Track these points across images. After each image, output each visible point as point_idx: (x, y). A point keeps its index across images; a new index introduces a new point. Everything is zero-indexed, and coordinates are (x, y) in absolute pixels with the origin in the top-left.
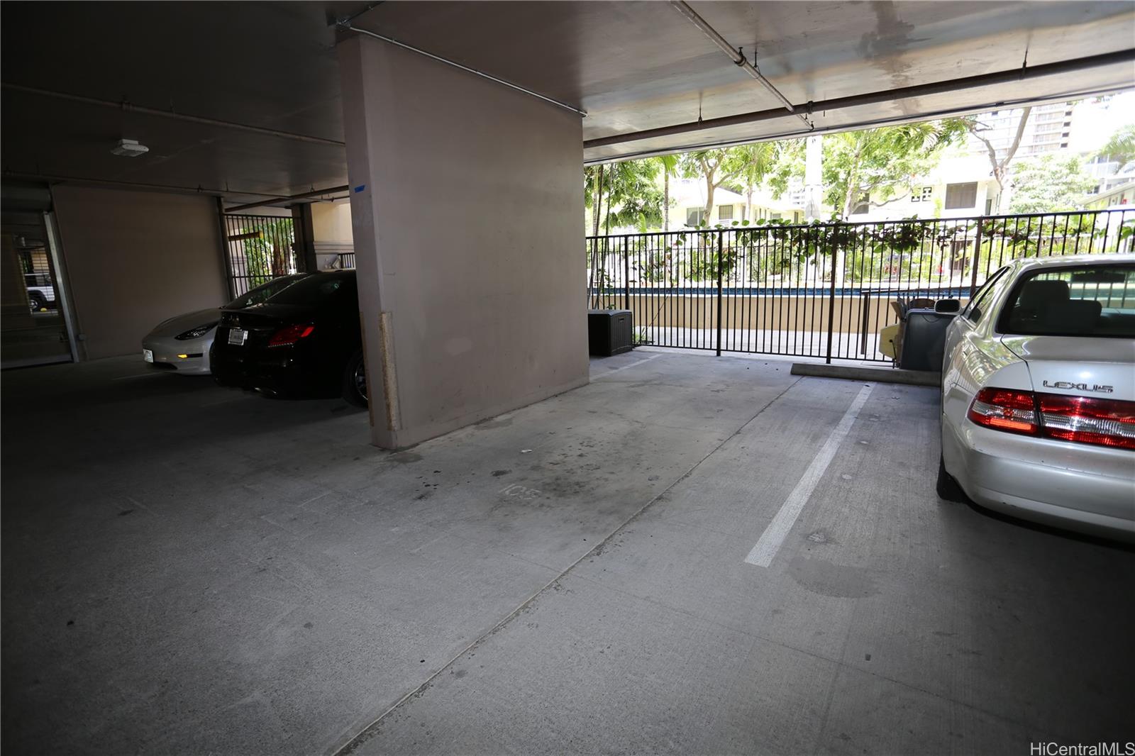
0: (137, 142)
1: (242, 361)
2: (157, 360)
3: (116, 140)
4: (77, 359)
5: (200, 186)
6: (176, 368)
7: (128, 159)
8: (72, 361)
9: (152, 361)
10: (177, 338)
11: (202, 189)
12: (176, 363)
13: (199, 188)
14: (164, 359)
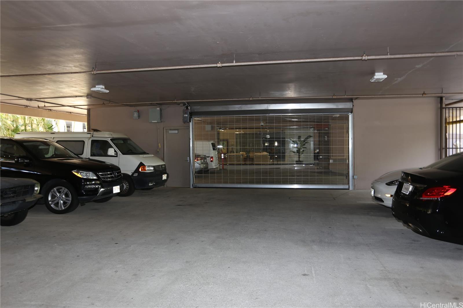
0: (382, 73)
1: (408, 205)
2: (375, 195)
3: (373, 74)
4: (351, 188)
5: (424, 92)
6: (383, 201)
7: (378, 83)
8: (349, 189)
9: (373, 196)
10: (387, 184)
11: (425, 94)
12: (384, 198)
13: (424, 94)
14: (379, 196)
